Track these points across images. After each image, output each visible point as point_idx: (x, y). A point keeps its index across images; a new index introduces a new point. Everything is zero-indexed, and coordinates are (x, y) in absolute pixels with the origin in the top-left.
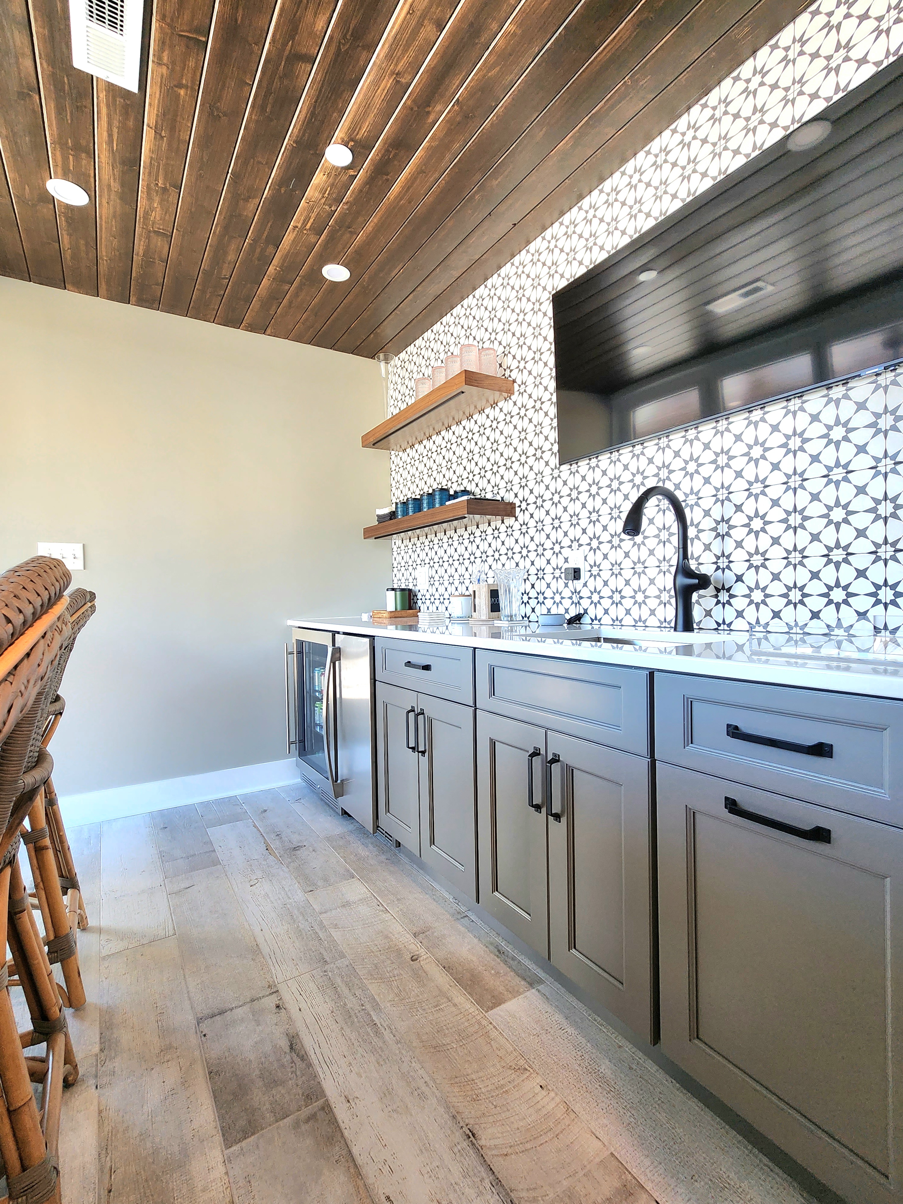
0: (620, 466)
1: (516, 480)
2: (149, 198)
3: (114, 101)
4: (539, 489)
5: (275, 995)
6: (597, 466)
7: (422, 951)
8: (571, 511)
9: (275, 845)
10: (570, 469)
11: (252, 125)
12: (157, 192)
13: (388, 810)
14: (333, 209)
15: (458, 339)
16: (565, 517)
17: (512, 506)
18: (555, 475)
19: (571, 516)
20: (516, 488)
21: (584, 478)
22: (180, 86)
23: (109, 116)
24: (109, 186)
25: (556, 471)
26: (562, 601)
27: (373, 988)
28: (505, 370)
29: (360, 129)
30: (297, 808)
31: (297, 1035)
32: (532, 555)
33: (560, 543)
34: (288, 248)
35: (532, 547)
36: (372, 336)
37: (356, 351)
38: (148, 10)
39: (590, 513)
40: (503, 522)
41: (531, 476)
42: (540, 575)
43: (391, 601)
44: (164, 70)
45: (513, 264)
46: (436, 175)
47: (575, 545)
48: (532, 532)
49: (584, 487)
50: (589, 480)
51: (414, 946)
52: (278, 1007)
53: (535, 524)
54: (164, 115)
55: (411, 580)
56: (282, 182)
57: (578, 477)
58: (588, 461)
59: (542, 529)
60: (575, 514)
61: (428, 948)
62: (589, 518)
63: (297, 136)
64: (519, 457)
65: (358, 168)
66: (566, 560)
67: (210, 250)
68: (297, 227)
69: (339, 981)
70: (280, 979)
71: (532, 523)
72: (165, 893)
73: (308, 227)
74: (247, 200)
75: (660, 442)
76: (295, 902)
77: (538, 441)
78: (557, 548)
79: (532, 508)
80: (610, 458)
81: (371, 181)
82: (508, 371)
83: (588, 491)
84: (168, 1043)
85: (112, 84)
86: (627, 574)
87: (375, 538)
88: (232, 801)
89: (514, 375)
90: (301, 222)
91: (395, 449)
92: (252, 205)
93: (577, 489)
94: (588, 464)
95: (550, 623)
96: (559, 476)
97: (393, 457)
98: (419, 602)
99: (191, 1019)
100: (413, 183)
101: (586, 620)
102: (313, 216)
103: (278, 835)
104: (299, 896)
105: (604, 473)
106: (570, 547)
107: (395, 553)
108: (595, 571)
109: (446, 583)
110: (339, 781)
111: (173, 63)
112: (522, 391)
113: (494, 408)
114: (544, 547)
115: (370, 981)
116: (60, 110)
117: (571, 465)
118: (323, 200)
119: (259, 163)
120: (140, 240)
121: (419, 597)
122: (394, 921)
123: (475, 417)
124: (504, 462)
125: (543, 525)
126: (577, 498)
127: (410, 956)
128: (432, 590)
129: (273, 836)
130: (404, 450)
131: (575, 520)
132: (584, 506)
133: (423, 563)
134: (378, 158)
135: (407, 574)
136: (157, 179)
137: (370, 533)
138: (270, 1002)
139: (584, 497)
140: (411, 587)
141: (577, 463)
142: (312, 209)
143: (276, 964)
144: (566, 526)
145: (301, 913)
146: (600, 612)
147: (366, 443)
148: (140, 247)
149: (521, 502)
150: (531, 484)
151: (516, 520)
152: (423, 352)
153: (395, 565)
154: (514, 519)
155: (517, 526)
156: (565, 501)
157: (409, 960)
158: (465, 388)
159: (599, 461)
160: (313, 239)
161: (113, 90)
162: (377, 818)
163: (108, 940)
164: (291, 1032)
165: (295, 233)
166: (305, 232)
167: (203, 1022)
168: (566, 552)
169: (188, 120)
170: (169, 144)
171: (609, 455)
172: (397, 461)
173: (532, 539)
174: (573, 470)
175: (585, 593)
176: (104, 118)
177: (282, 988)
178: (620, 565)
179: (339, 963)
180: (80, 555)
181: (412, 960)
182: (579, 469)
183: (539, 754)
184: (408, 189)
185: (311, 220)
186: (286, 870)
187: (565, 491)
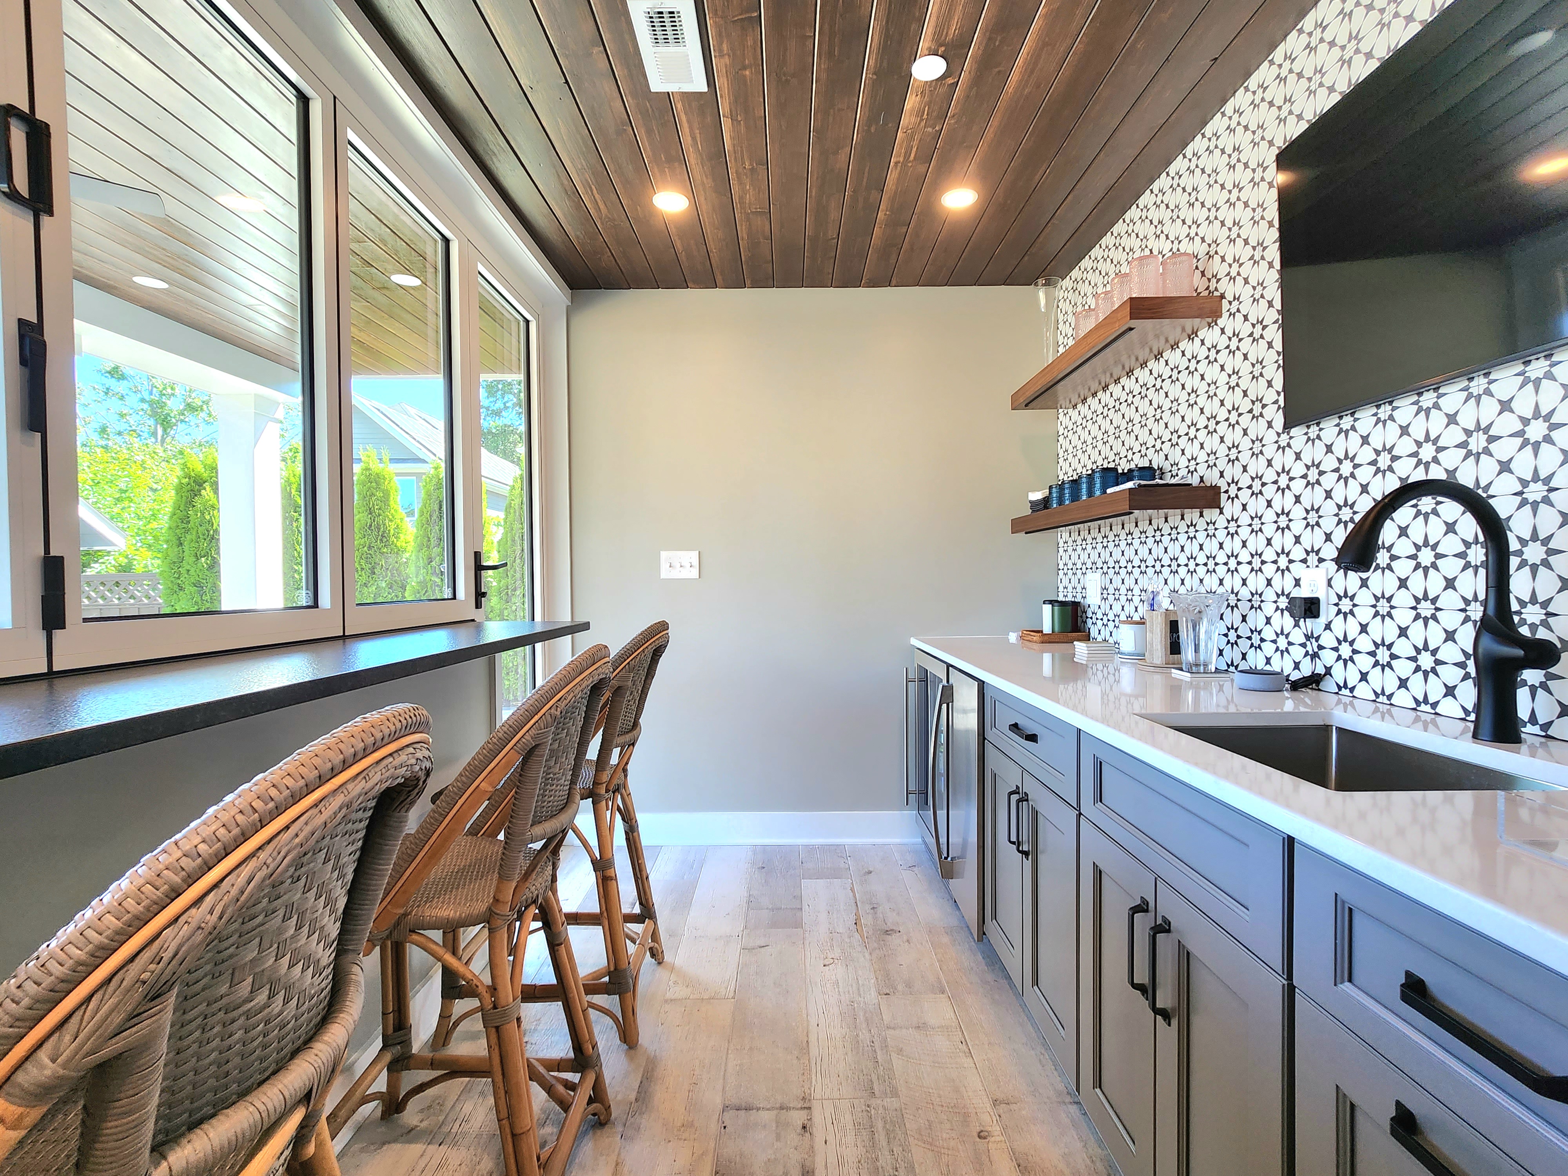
0: (1393, 430)
1: (1222, 451)
2: (741, 183)
3: (690, 105)
4: (1257, 466)
5: (806, 1111)
6: (1353, 428)
7: (996, 1129)
8: (1306, 502)
9: (867, 920)
10: (1306, 434)
11: (824, 76)
12: (746, 174)
13: (994, 916)
14: (937, 128)
15: (1145, 240)
16: (1298, 512)
17: (1215, 490)
18: (1283, 443)
19: (1307, 512)
20: (1222, 464)
21: (1329, 449)
22: (744, 68)
23: (688, 121)
24: (703, 183)
25: (1284, 437)
26: (1290, 648)
27: (918, 1153)
28: (1209, 280)
29: (948, 28)
30: (907, 875)
31: (813, 1172)
32: (1244, 570)
33: (1288, 555)
34: (894, 187)
35: (1244, 556)
36: (1026, 258)
37: (1008, 280)
38: (701, 12)
39: (1339, 507)
40: (1201, 515)
41: (1245, 444)
42: (1256, 601)
43: (1047, 619)
44: (727, 60)
45: (1223, 114)
46: (1069, 41)
47: (1313, 559)
48: (1244, 532)
49: (1329, 463)
50: (1339, 452)
51: (987, 1117)
52: (804, 1127)
53: (1250, 521)
54: (736, 101)
55: (1079, 590)
56: (872, 119)
57: (1320, 447)
58: (1337, 421)
59: (1261, 530)
60: (1313, 509)
61: (1005, 1128)
62: (1337, 515)
63: (875, 67)
64: (1227, 415)
65: (958, 73)
66: (1297, 583)
67: (810, 215)
68: (899, 162)
69: (880, 1125)
70: (818, 1096)
71: (1244, 519)
72: (739, 946)
73: (912, 158)
74: (836, 153)
75: (1471, 384)
76: (864, 1002)
77: (1258, 389)
78: (1283, 562)
79: (1245, 495)
80: (1375, 415)
81: (977, 80)
82: (1214, 280)
83: (1337, 470)
84: (690, 1119)
85: (685, 93)
86: (1404, 617)
87: (1026, 533)
88: (836, 850)
89: (1224, 286)
90: (903, 155)
91: (1063, 406)
92: (843, 156)
93: (1318, 466)
94: (1338, 425)
95: (1252, 686)
96: (1289, 445)
97: (1061, 416)
98: (1089, 621)
99: (718, 1101)
100: (1036, 63)
101: (1329, 685)
102: (915, 143)
103: (873, 908)
104: (872, 996)
105: (1365, 440)
106: (1304, 561)
107: (1061, 550)
108: (1346, 605)
109: (1123, 598)
110: (949, 859)
111: (732, 49)
112: (1233, 310)
113: (1193, 339)
114: (1263, 558)
115: (916, 1142)
116: (649, 132)
117: (1308, 427)
118: (923, 124)
119: (839, 110)
120: (742, 225)
121: (1090, 615)
122: (975, 1071)
123: (1166, 355)
124: (1206, 423)
125: (1262, 524)
126: (1318, 482)
127: (978, 1129)
128: (1105, 607)
129: (868, 907)
130: (1075, 407)
131: (1313, 518)
132: (1328, 495)
133: (1094, 567)
134: (980, 52)
135: (1074, 581)
136: (743, 163)
137: (1020, 526)
138: (798, 1118)
139: (1328, 481)
140: (1079, 599)
141: (1318, 424)
142: (911, 138)
143: (819, 1075)
144: (1297, 527)
145: (867, 1020)
146: (1353, 678)
147: (1016, 404)
148: (743, 232)
149: (1229, 484)
150: (1245, 457)
151: (1221, 513)
152: (1099, 266)
153: (1061, 567)
154: (1218, 510)
155: (1221, 522)
156: (1298, 486)
157: (975, 1134)
158: (1133, 323)
159: (1356, 420)
160: (922, 169)
161: (687, 97)
162: (984, 923)
163: (675, 983)
164: (808, 1164)
165: (899, 168)
166: (910, 165)
167: (728, 1111)
168: (1298, 569)
169: (759, 97)
170: (747, 127)
171: (1374, 410)
172: (1065, 421)
173: (1244, 544)
174: (1312, 435)
175: (1328, 640)
176: (685, 125)
177: (816, 1106)
178: (1389, 600)
179: (889, 1102)
180: (696, 563)
181: (980, 1137)
182: (1321, 433)
183: (1147, 911)
184: (1032, 72)
185: (914, 149)
186: (867, 955)
187: (1298, 470)
